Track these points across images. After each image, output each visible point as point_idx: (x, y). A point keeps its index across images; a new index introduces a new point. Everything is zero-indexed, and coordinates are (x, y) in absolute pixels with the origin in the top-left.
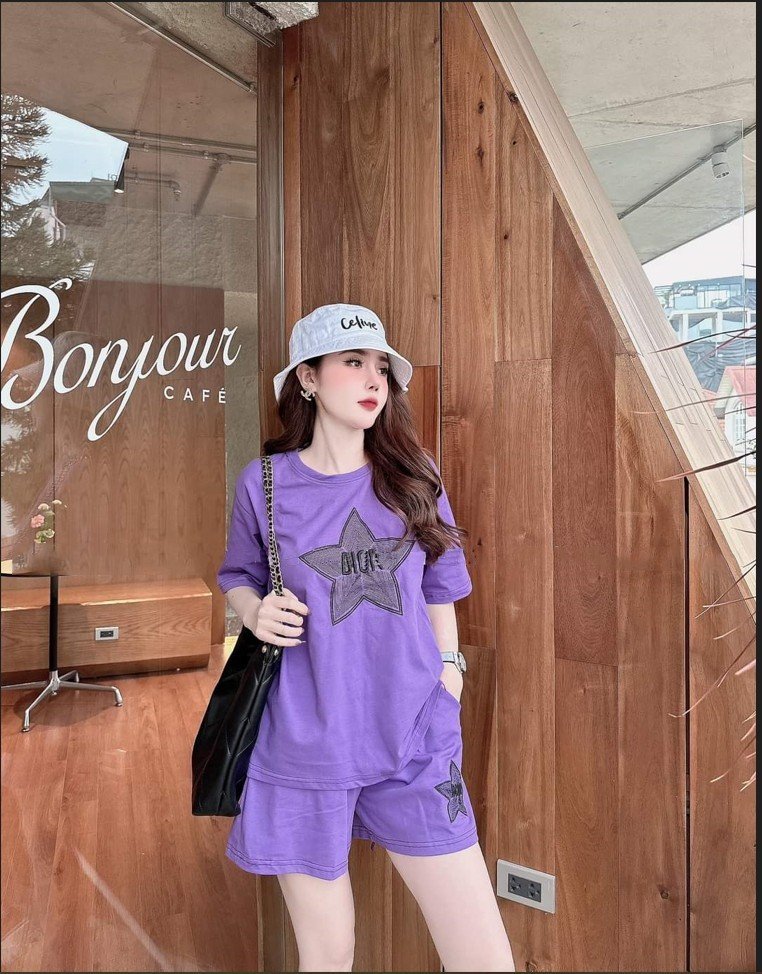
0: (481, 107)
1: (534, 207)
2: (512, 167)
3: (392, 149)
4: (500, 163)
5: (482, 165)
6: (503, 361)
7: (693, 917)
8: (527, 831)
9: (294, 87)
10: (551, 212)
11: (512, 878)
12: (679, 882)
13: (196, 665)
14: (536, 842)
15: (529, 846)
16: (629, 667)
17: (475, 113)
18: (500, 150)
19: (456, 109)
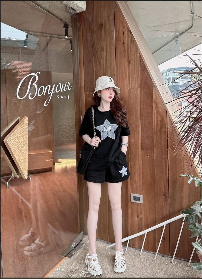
0: (124, 34)
1: (135, 56)
2: (131, 47)
3: (104, 42)
4: (128, 46)
5: (124, 46)
6: (130, 89)
7: (170, 199)
8: (137, 186)
9: (80, 27)
10: (139, 57)
11: (134, 197)
12: (167, 192)
13: (49, 170)
14: (138, 188)
15: (137, 190)
16: (156, 150)
17: (122, 35)
18: (128, 43)
19: (118, 34)
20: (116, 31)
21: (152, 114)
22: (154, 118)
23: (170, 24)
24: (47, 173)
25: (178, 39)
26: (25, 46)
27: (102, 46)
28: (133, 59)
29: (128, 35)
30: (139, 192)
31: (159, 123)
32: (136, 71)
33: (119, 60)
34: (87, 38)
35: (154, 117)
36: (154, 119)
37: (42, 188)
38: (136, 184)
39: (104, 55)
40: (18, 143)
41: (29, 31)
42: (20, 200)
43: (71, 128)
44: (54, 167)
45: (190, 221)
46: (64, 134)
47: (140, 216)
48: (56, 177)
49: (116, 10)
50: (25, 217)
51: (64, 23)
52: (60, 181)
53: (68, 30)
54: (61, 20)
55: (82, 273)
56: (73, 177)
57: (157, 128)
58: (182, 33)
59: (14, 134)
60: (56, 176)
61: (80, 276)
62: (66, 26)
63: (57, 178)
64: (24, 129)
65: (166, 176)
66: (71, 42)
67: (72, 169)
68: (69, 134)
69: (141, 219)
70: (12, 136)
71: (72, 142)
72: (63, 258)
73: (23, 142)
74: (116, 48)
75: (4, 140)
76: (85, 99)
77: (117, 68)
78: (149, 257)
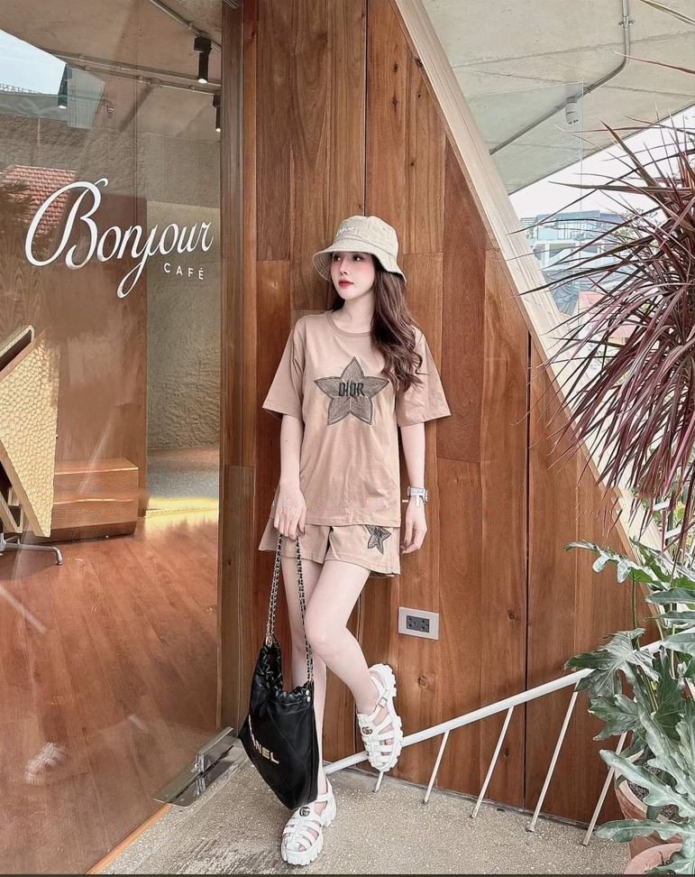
0: (396, 68)
1: (433, 144)
2: (417, 114)
3: (329, 94)
4: (408, 111)
5: (395, 110)
6: (409, 253)
7: (530, 628)
8: (420, 582)
9: (252, 41)
10: (444, 148)
11: (409, 618)
12: (521, 606)
13: (124, 532)
14: (426, 590)
15: (421, 594)
16: (488, 462)
17: (391, 72)
18: (409, 101)
19: (378, 68)
20: (369, 59)
21: (481, 342)
22: (485, 355)
23: (551, 53)
24: (120, 541)
25: (575, 107)
26: (62, 107)
27: (323, 108)
28: (425, 153)
29: (410, 74)
30: (427, 603)
31: (502, 371)
32: (431, 194)
33: (375, 158)
34: (271, 82)
35: (485, 350)
36: (486, 359)
37: (99, 588)
38: (418, 575)
39: (329, 137)
40: (24, 414)
41: (78, 56)
42: (21, 625)
43: (207, 393)
44: (143, 522)
45: (597, 690)
46: (182, 414)
47: (430, 680)
48: (147, 556)
50: (37, 675)
51: (198, 33)
52: (160, 568)
53: (210, 57)
54: (188, 22)
55: (225, 858)
56: (205, 556)
57: (494, 390)
58: (589, 89)
59: (12, 380)
60: (149, 553)
61: (217, 867)
62: (203, 44)
63: (152, 558)
65: (520, 552)
66: (216, 102)
67: (203, 530)
68: (200, 416)
69: (432, 689)
71: (208, 444)
72: (160, 807)
73: (39, 411)
74: (370, 114)
76: (259, 283)
77: (370, 182)
78: (455, 811)
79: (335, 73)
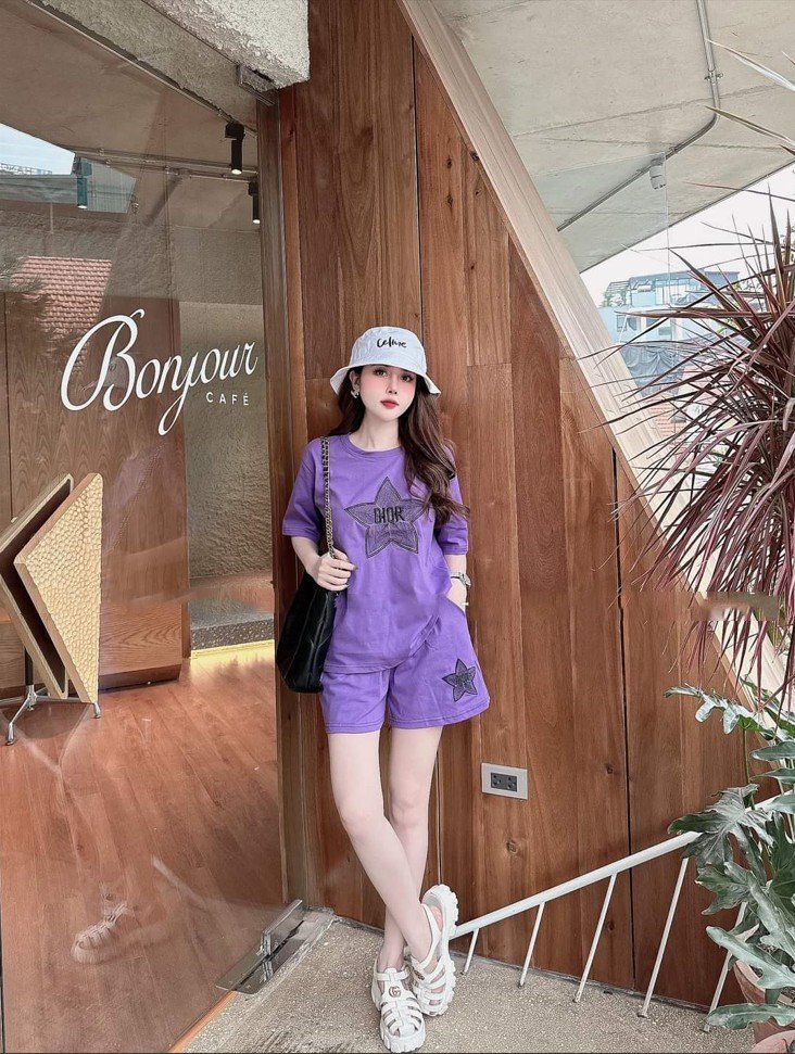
0: (450, 163)
1: (494, 244)
2: (475, 212)
3: (377, 194)
4: (466, 209)
5: (451, 209)
6: (474, 365)
7: (631, 784)
8: (504, 737)
9: (290, 139)
10: (507, 249)
11: (494, 776)
12: (620, 758)
13: (166, 677)
14: (511, 742)
15: (507, 748)
17: (445, 169)
18: (465, 198)
19: (429, 164)
20: (420, 154)
21: (560, 461)
22: (564, 476)
23: (629, 114)
24: (161, 688)
27: (371, 213)
28: (486, 255)
29: (466, 170)
30: (513, 758)
31: (585, 492)
32: (495, 299)
33: (431, 259)
34: (312, 184)
35: (565, 470)
36: (565, 481)
38: (502, 727)
39: (378, 241)
40: (66, 572)
41: (98, 150)
43: (254, 511)
44: (189, 664)
45: (706, 857)
46: (226, 535)
47: (520, 845)
48: (194, 705)
49: (419, 79)
51: (229, 120)
52: (210, 717)
53: (243, 143)
54: (218, 110)
56: (260, 702)
57: (577, 515)
58: (677, 148)
59: (53, 537)
60: (197, 701)
62: (235, 131)
63: (200, 707)
64: (86, 520)
65: (617, 697)
66: (253, 189)
67: (256, 670)
69: (523, 855)
70: (43, 544)
72: (225, 995)
73: (81, 567)
74: (423, 215)
75: (17, 561)
76: (309, 404)
77: (427, 288)
78: (556, 995)
79: (383, 172)
